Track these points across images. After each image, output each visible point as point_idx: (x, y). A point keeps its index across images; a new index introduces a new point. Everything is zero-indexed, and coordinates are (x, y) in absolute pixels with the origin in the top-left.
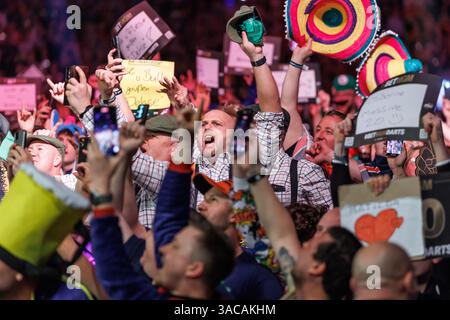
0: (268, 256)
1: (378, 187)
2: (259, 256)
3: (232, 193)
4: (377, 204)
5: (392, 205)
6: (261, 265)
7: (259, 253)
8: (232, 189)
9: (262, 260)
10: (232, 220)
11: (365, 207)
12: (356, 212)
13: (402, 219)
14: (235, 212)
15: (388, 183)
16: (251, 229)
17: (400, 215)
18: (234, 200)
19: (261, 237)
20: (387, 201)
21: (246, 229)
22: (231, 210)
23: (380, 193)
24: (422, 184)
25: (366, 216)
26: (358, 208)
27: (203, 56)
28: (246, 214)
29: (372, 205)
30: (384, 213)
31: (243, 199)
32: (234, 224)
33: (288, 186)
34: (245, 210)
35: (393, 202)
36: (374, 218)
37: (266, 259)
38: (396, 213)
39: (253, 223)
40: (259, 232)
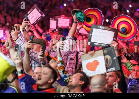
0: (67, 79)
1: (91, 54)
2: (65, 79)
3: (57, 61)
4: (92, 59)
5: (96, 59)
6: (65, 82)
7: (65, 78)
8: (57, 60)
9: (66, 80)
10: (57, 69)
11: (88, 60)
12: (86, 62)
13: (99, 63)
14: (58, 67)
15: (94, 53)
16: (63, 72)
17: (98, 62)
18: (58, 63)
19: (65, 74)
20: (95, 58)
21: (61, 71)
22: (57, 66)
23: (92, 56)
24: (103, 52)
25: (89, 63)
26: (87, 61)
27: (51, 20)
28: (61, 67)
29: (90, 60)
30: (94, 62)
31: (61, 63)
32: (58, 70)
33: (75, 59)
34: (61, 66)
35: (96, 58)
36: (91, 63)
37: (67, 80)
38: (97, 61)
39: (63, 70)
40: (65, 72)
